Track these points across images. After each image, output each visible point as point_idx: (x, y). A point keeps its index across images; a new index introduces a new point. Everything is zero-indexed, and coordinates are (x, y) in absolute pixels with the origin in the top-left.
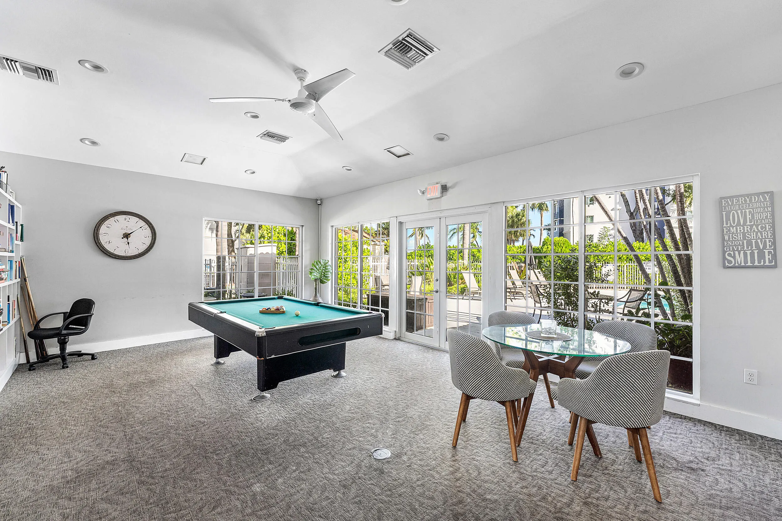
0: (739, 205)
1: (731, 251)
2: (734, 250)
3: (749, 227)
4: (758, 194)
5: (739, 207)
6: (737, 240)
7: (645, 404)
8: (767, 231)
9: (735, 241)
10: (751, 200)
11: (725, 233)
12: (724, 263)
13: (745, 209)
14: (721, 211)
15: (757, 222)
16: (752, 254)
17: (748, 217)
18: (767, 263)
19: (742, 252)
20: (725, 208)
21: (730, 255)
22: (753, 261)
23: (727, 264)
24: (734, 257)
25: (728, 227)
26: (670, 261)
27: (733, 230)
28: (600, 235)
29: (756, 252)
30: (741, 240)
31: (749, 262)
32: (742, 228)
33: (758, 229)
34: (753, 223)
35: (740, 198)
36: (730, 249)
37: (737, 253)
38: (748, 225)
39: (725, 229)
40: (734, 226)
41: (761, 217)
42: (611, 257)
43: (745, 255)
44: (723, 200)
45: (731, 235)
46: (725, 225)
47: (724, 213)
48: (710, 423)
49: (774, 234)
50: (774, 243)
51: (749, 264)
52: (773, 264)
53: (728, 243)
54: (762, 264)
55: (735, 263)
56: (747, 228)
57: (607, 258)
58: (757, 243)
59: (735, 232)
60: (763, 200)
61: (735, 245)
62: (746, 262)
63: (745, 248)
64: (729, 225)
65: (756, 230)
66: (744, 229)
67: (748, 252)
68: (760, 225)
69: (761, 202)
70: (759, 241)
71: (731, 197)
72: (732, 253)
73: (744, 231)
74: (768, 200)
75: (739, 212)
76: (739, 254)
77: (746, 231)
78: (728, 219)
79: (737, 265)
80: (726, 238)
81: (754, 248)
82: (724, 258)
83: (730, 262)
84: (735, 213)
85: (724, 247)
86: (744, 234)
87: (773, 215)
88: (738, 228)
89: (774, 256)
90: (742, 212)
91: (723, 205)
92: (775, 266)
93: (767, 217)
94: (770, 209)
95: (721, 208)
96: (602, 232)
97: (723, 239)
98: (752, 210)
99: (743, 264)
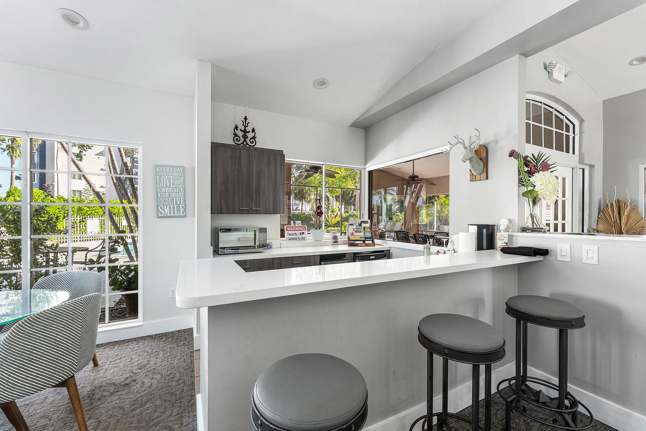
0: (167, 172)
1: (162, 205)
2: (163, 205)
3: (172, 189)
4: (177, 167)
5: (167, 174)
6: (166, 197)
7: (71, 353)
8: (181, 193)
9: (164, 198)
10: (173, 170)
11: (158, 192)
12: (158, 214)
13: (170, 176)
14: (156, 175)
15: (176, 186)
16: (174, 207)
17: (172, 181)
18: (181, 214)
19: (168, 206)
20: (158, 173)
21: (161, 208)
22: (174, 213)
23: (159, 215)
24: (164, 210)
25: (160, 187)
26: (134, 214)
27: (163, 190)
28: (85, 190)
29: (176, 206)
30: (168, 198)
31: (172, 213)
32: (168, 189)
33: (177, 191)
34: (174, 186)
35: (167, 168)
36: (161, 204)
37: (165, 206)
38: (171, 187)
39: (158, 188)
40: (164, 187)
41: (178, 182)
42: (96, 211)
43: (170, 207)
44: (157, 167)
45: (162, 193)
46: (158, 186)
47: (158, 177)
48: (149, 336)
49: (185, 195)
50: (185, 201)
51: (172, 215)
52: (184, 214)
53: (160, 199)
54: (179, 215)
55: (164, 214)
56: (171, 189)
57: (92, 212)
58: (176, 200)
59: (164, 192)
60: (179, 171)
61: (164, 201)
62: (170, 213)
63: (170, 204)
64: (161, 186)
65: (176, 192)
66: (169, 190)
67: (172, 206)
68: (178, 188)
69: (178, 172)
70: (177, 198)
71: (162, 166)
72: (162, 206)
73: (169, 191)
74: (182, 172)
75: (167, 177)
76: (167, 207)
77: (170, 192)
78: (160, 182)
79: (165, 215)
80: (159, 195)
81: (175, 204)
82: (158, 210)
83: (161, 213)
84: (164, 178)
85: (158, 202)
86: (169, 193)
87: (184, 182)
88: (166, 188)
89: (185, 210)
90: (168, 178)
91: (157, 171)
92: (185, 217)
93: (181, 183)
94: (183, 178)
95: (156, 173)
96: (87, 188)
97: (157, 197)
98: (173, 177)
99: (169, 215)
